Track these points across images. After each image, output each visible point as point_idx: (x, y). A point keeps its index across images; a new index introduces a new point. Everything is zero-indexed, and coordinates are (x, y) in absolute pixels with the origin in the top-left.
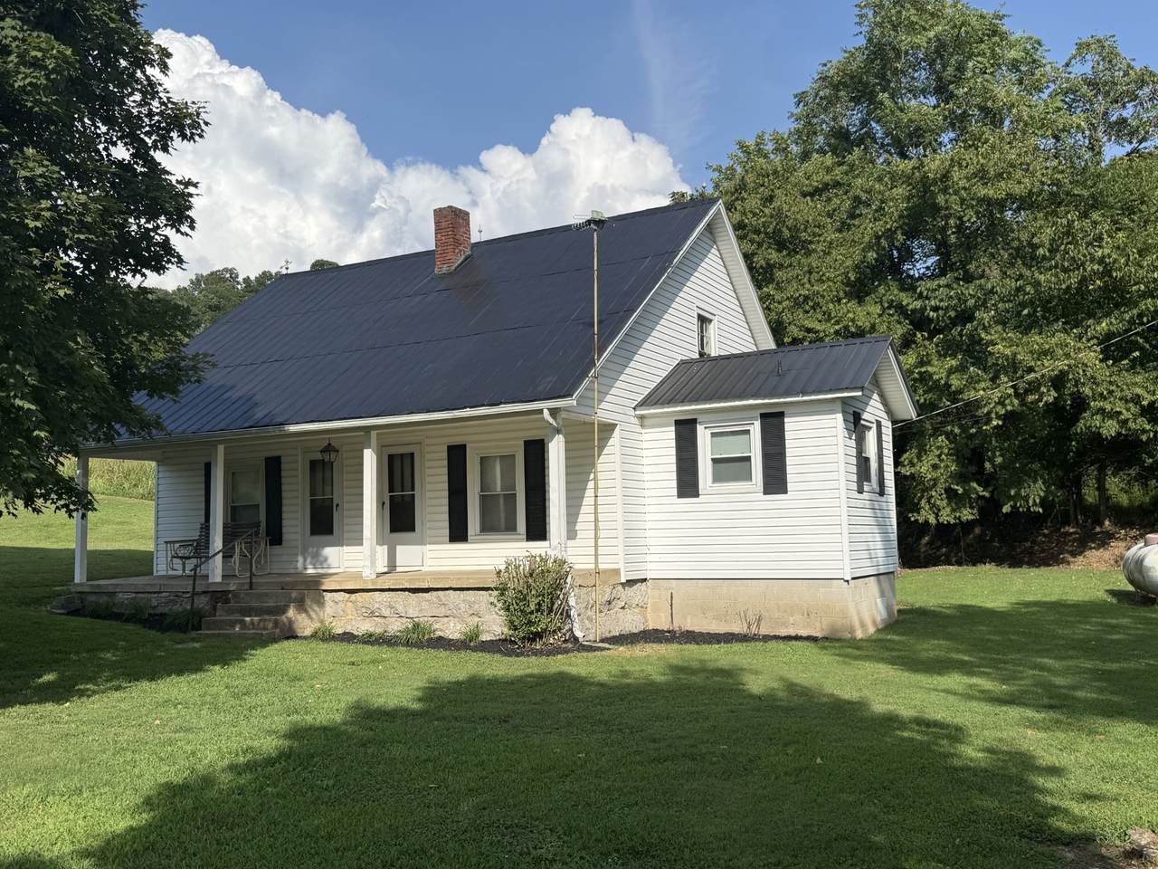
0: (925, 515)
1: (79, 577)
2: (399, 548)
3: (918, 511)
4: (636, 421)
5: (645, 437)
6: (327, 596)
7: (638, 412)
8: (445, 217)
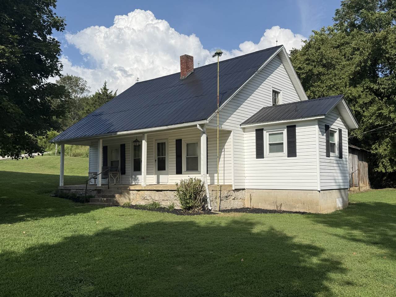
0: (381, 169)
1: (61, 184)
2: (160, 176)
3: (378, 167)
4: (241, 130)
5: (245, 136)
6: (131, 192)
7: (242, 126)
8: (184, 59)
